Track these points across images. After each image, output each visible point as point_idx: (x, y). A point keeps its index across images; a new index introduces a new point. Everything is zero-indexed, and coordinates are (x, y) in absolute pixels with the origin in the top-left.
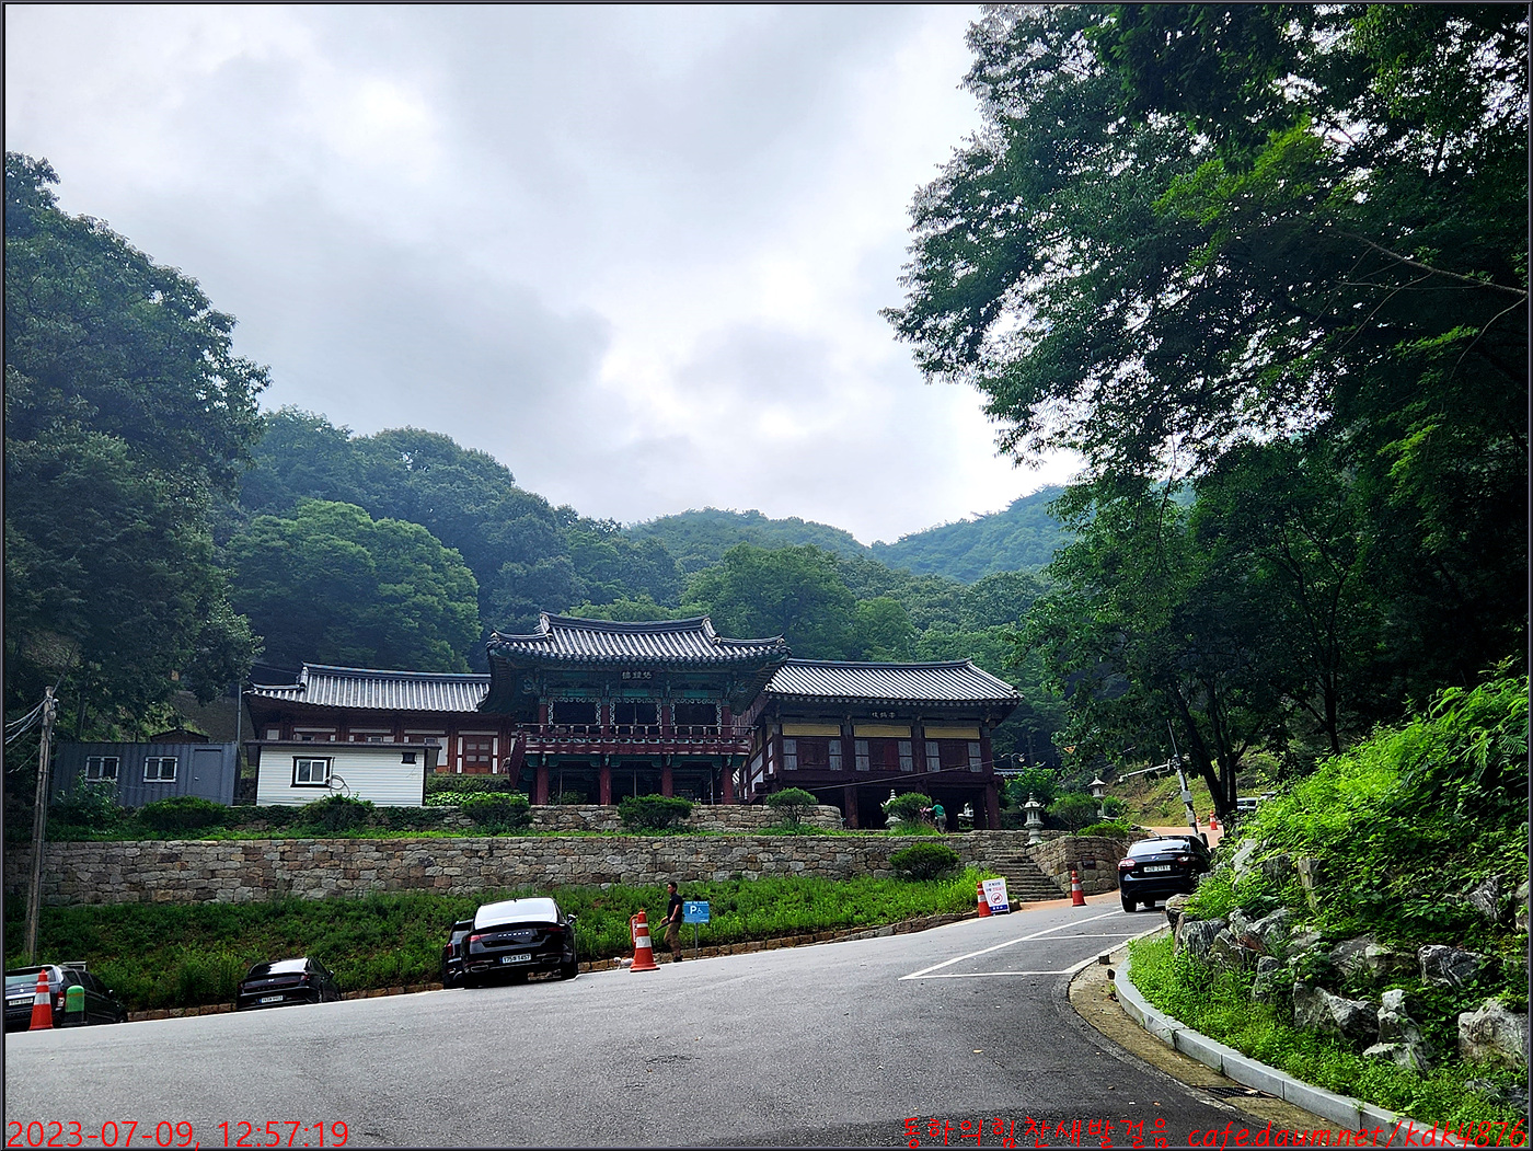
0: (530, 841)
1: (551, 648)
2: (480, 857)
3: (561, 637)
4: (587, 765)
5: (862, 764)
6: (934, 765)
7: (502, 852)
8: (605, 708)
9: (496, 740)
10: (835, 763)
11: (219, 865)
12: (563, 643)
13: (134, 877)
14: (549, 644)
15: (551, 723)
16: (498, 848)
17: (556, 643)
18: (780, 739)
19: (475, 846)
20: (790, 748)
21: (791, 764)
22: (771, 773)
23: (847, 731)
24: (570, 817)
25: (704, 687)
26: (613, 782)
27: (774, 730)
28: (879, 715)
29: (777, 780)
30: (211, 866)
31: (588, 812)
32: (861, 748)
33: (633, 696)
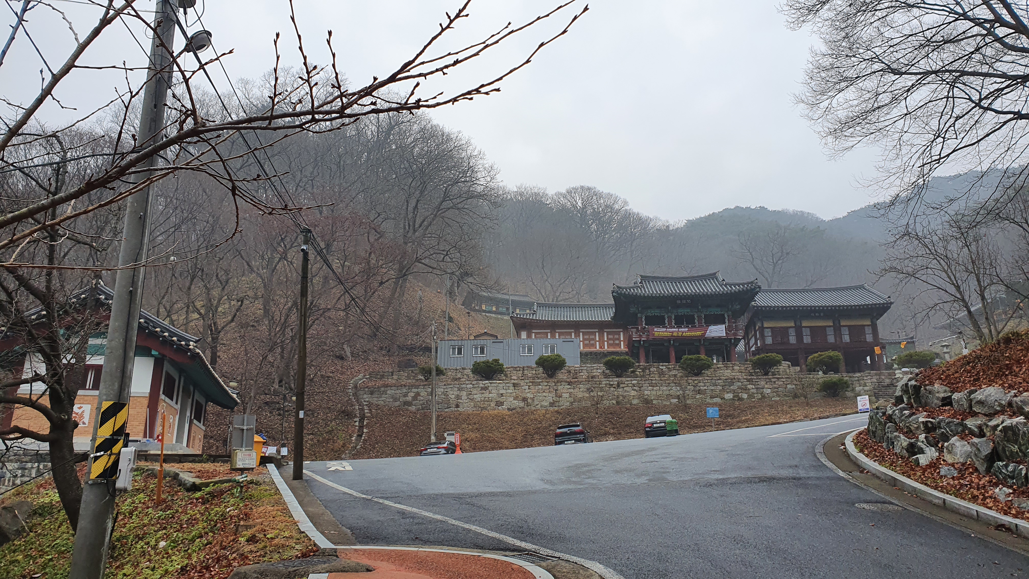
0: (636, 380)
1: (641, 291)
2: (614, 388)
3: (646, 285)
4: (663, 345)
5: (807, 340)
6: (846, 338)
7: (623, 385)
8: (669, 318)
9: (622, 334)
10: (793, 340)
11: (504, 391)
12: (647, 288)
13: (470, 397)
14: (641, 289)
15: (644, 325)
16: (622, 383)
17: (644, 288)
18: (762, 329)
19: (611, 383)
20: (768, 333)
21: (769, 341)
22: (759, 345)
23: (798, 323)
24: (655, 369)
25: (718, 306)
26: (676, 352)
27: (758, 325)
28: (815, 315)
29: (762, 349)
30: (501, 392)
31: (663, 367)
32: (806, 332)
33: (682, 311)
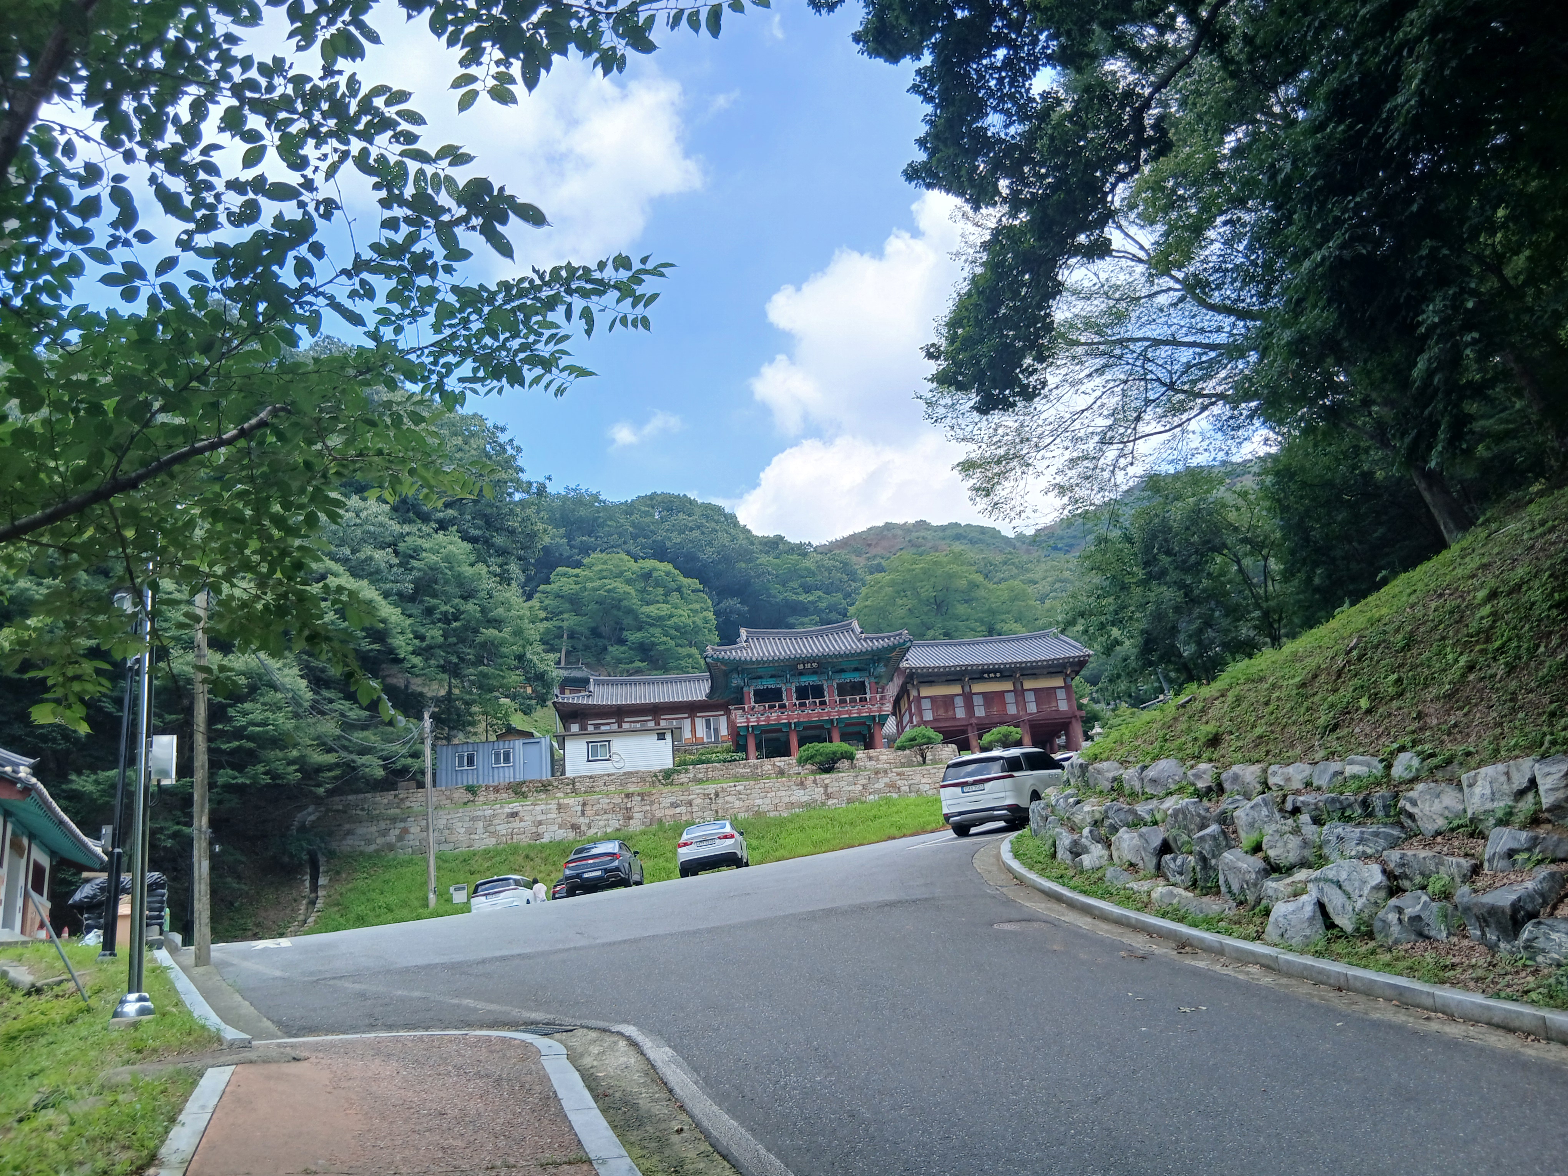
0: (741, 784)
1: (747, 654)
2: (711, 797)
3: (755, 646)
4: (780, 730)
5: (979, 712)
6: (1032, 708)
7: (724, 794)
8: (789, 691)
9: (721, 718)
10: (960, 713)
11: (543, 817)
12: (756, 649)
13: (491, 829)
14: (747, 651)
15: (752, 703)
16: (722, 791)
17: (751, 650)
18: (919, 698)
19: (707, 792)
20: (927, 704)
21: (928, 716)
22: (915, 723)
23: (967, 689)
24: (770, 767)
25: (856, 670)
26: (798, 741)
27: (914, 693)
28: (988, 673)
30: (539, 818)
31: (781, 763)
32: (978, 701)
33: (807, 680)
